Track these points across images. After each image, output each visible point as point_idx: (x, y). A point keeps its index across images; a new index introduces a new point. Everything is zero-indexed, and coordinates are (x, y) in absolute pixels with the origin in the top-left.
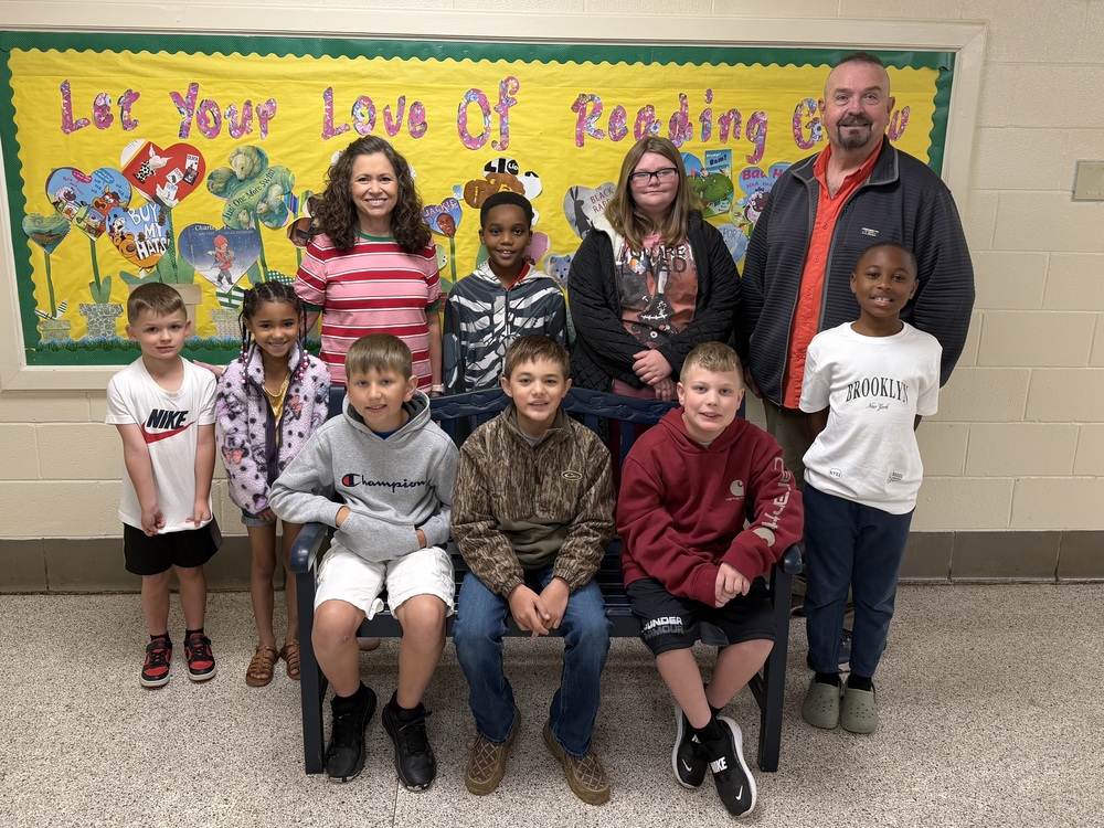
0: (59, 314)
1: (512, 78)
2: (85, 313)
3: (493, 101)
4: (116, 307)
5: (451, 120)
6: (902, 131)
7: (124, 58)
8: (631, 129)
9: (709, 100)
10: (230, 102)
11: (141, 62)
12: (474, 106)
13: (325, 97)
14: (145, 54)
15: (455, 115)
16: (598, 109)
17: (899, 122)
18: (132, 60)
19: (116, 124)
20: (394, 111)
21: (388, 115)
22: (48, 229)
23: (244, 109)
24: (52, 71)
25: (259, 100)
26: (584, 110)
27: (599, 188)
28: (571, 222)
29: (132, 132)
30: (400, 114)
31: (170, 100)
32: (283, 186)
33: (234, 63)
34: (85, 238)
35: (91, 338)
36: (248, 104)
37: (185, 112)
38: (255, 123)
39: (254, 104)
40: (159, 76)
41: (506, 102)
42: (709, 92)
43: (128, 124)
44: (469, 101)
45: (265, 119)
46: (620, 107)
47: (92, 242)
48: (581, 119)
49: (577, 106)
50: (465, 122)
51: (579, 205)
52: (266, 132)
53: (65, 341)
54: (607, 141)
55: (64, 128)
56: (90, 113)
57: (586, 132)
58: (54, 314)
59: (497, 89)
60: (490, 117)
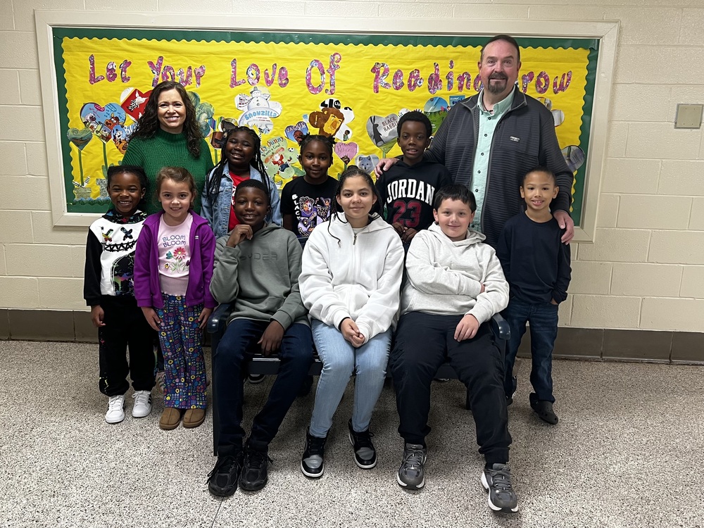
0: (85, 184)
1: (337, 54)
2: (99, 184)
3: (326, 67)
5: (303, 77)
6: (567, 86)
7: (123, 43)
8: (406, 82)
9: (452, 67)
10: (179, 67)
11: (133, 45)
12: (316, 68)
13: (232, 65)
14: (134, 40)
15: (305, 74)
16: (386, 71)
17: (565, 80)
18: (129, 44)
19: (119, 79)
20: (270, 72)
21: (267, 75)
22: (80, 137)
23: (188, 71)
24: (85, 50)
25: (196, 66)
26: (378, 72)
27: (388, 117)
28: (371, 136)
29: (127, 84)
30: (274, 74)
31: (148, 66)
32: (208, 114)
33: (183, 45)
34: (101, 142)
35: (102, 198)
36: (190, 68)
37: (156, 73)
38: (193, 79)
39: (193, 69)
40: (141, 53)
41: (334, 67)
42: (452, 62)
43: (125, 79)
44: (312, 67)
45: (199, 76)
46: (399, 71)
47: (104, 144)
48: (377, 77)
49: (374, 70)
50: (310, 79)
51: (375, 127)
52: (199, 84)
53: (88, 199)
54: (392, 90)
55: (90, 80)
56: (104, 73)
57: (379, 85)
58: (83, 184)
59: (329, 60)
60: (324, 75)
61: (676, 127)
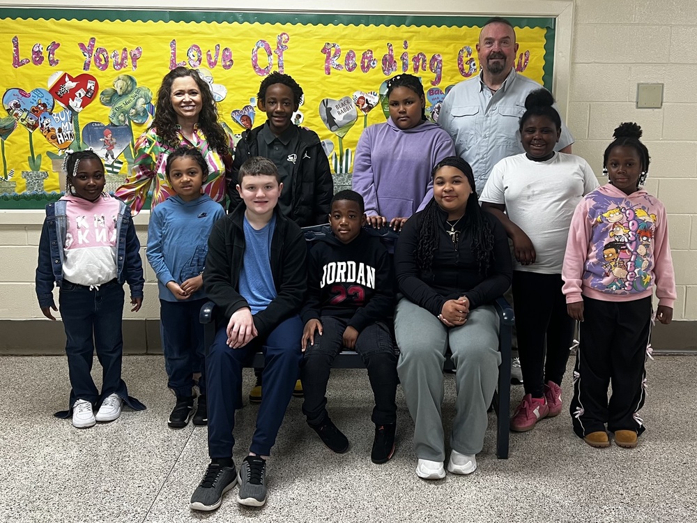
0: (9, 178)
1: (284, 34)
2: (25, 177)
3: (273, 47)
4: (44, 173)
5: (248, 58)
6: (526, 66)
7: (51, 23)
8: (359, 64)
9: (406, 48)
10: (114, 49)
11: (61, 25)
12: (262, 48)
13: (171, 46)
14: (63, 21)
15: (251, 56)
16: (338, 52)
17: (523, 60)
18: (55, 24)
19: (46, 62)
20: (213, 53)
21: (209, 56)
22: (3, 126)
23: (123, 53)
24: (7, 31)
25: (132, 48)
26: (329, 53)
27: (341, 100)
28: (324, 120)
29: (54, 67)
30: (217, 55)
31: (79, 48)
32: (146, 99)
33: (117, 25)
34: (26, 131)
35: (28, 193)
36: (125, 50)
37: (87, 55)
38: (129, 61)
39: (129, 51)
40: (71, 34)
41: (281, 47)
42: (406, 42)
43: (53, 62)
44: (258, 48)
45: (135, 59)
46: (352, 51)
47: (30, 133)
48: (328, 58)
49: (324, 50)
50: (256, 60)
51: (329, 110)
52: (135, 67)
53: (12, 194)
54: (344, 71)
55: (14, 64)
56: (30, 55)
57: (331, 66)
58: (6, 178)
59: (276, 40)
60: (272, 57)
61: (638, 107)
